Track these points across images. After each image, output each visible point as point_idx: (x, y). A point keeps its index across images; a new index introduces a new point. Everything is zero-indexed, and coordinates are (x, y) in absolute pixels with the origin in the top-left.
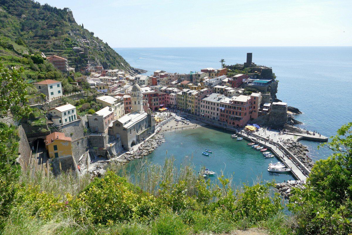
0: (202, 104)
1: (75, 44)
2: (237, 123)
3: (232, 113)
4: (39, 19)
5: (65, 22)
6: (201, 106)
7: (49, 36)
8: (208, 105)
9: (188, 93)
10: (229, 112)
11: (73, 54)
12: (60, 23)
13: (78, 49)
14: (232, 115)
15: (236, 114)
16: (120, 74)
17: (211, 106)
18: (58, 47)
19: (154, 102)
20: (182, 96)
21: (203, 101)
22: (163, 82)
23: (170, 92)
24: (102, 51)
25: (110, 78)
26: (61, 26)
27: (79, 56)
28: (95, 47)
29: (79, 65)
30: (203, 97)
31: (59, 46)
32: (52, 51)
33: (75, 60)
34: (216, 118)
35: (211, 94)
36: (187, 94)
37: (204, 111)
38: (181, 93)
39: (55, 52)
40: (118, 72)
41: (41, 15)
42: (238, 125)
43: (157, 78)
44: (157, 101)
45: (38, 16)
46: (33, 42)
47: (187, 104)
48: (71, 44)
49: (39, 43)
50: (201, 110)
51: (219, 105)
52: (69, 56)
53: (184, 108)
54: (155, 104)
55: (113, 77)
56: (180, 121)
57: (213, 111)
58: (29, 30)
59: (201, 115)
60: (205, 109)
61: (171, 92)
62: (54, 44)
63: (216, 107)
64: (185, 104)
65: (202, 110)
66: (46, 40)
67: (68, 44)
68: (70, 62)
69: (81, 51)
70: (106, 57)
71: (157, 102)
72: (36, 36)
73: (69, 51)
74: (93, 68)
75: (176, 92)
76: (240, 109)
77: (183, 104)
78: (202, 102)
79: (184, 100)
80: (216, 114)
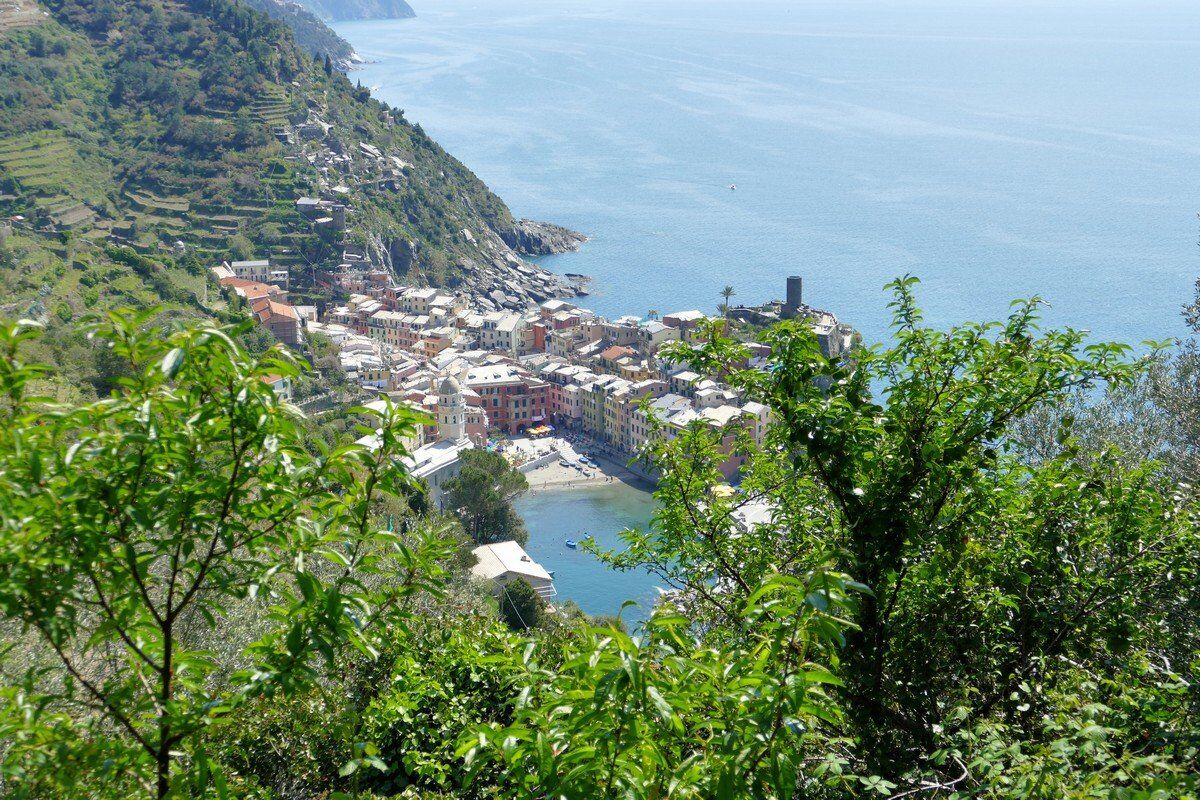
1: (302, 185)
4: (173, 50)
5: (267, 85)
6: (631, 429)
7: (215, 145)
9: (606, 388)
11: (297, 223)
12: (253, 93)
13: (313, 206)
16: (439, 307)
18: (249, 195)
19: (517, 410)
20: (592, 396)
22: (560, 343)
23: (566, 380)
24: (395, 191)
25: (409, 319)
26: (257, 105)
27: (315, 235)
28: (370, 177)
29: (314, 266)
31: (253, 194)
32: (230, 211)
33: (304, 246)
35: (663, 395)
36: (604, 390)
38: (588, 387)
39: (240, 213)
40: (433, 298)
41: (178, 36)
43: (547, 327)
44: (524, 405)
45: (170, 40)
46: (162, 166)
47: (603, 420)
48: (292, 187)
49: (185, 172)
50: (631, 440)
52: (282, 230)
53: (596, 429)
54: (517, 415)
55: (417, 315)
56: (573, 466)
58: (139, 101)
61: (569, 380)
62: (236, 186)
64: (598, 418)
65: (633, 439)
66: (206, 161)
67: (281, 187)
68: (286, 254)
69: (323, 214)
70: (406, 212)
71: (525, 409)
72: (168, 138)
73: (284, 212)
74: (357, 279)
75: (580, 383)
77: (595, 419)
78: (633, 416)
79: (597, 408)
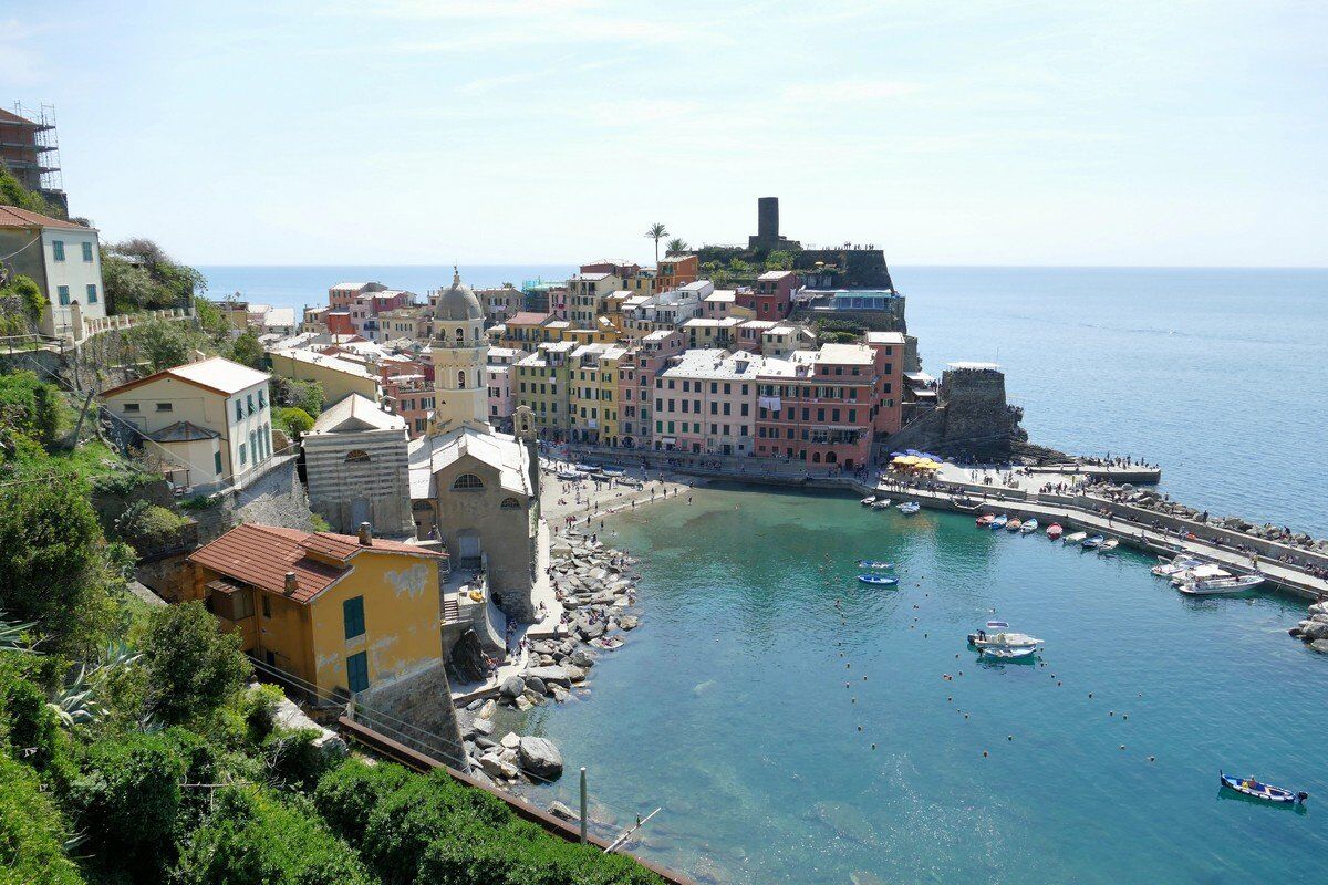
0: (664, 394)
2: (844, 452)
3: (813, 415)
6: (655, 407)
8: (692, 397)
9: (575, 355)
10: (799, 414)
14: (815, 426)
15: (836, 418)
17: (707, 398)
20: (548, 372)
21: (666, 384)
30: (661, 364)
34: (736, 449)
35: (683, 352)
36: (570, 360)
37: (669, 425)
42: (849, 462)
43: (356, 315)
47: (571, 409)
50: (655, 426)
51: (752, 390)
53: (563, 425)
57: (720, 419)
59: (659, 444)
60: (678, 416)
63: (736, 400)
64: (561, 408)
65: (660, 424)
75: (504, 361)
76: (853, 393)
77: (554, 410)
78: (659, 385)
79: (561, 390)
80: (735, 431)
